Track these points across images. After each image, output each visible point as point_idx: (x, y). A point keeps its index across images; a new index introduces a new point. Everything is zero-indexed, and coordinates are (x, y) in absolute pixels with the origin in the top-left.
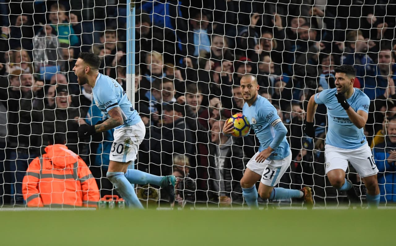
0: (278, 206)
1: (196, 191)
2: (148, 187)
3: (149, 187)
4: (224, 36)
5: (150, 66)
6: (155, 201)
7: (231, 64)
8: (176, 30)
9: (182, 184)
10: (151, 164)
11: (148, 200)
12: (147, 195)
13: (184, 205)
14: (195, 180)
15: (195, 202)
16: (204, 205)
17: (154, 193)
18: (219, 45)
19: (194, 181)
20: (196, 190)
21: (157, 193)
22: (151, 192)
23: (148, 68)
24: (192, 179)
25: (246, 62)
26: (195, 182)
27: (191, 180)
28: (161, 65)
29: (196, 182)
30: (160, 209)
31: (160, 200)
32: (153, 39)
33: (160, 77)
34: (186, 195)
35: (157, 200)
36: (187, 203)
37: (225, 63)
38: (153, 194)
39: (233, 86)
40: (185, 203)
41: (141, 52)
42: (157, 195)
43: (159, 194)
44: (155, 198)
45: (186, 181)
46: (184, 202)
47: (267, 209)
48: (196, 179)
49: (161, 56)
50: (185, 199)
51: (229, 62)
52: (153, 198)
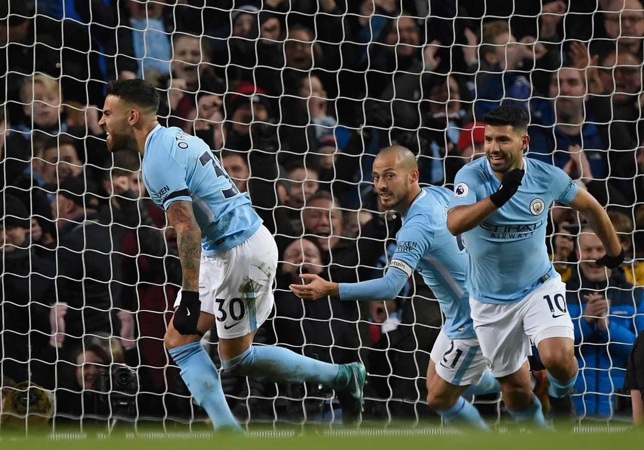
0: (328, 428)
1: (139, 395)
2: (27, 386)
3: (29, 387)
4: (201, 36)
5: (31, 106)
6: (43, 419)
7: (219, 102)
8: (89, 24)
9: (106, 378)
10: (32, 332)
11: (27, 416)
12: (26, 406)
13: (112, 429)
14: (136, 370)
15: (136, 420)
16: (157, 425)
17: (43, 400)
18: (189, 57)
19: (133, 372)
20: (138, 393)
21: (50, 400)
22: (34, 397)
23: (27, 112)
24: (129, 368)
25: (253, 97)
26: (135, 374)
27: (126, 370)
28: (56, 106)
29: (137, 372)
30: (55, 436)
31: (55, 415)
32: (37, 45)
33: (55, 133)
34: (115, 404)
35: (48, 417)
36: (119, 422)
37: (205, 100)
38: (41, 403)
39: (223, 151)
40: (114, 422)
41: (9, 75)
42: (48, 405)
43: (53, 401)
44: (44, 412)
45: (115, 372)
46: (111, 420)
47: (302, 434)
48: (138, 367)
49: (55, 82)
50: (114, 413)
51: (214, 97)
52: (40, 412)
